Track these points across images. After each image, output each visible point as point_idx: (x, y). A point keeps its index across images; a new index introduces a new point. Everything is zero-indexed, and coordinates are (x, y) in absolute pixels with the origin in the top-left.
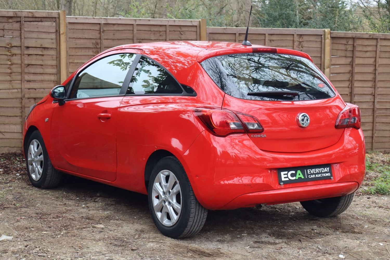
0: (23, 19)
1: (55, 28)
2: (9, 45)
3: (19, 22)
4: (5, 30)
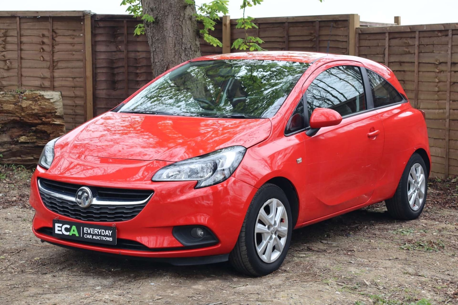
2: (438, 62)
3: (447, 35)
4: (435, 46)
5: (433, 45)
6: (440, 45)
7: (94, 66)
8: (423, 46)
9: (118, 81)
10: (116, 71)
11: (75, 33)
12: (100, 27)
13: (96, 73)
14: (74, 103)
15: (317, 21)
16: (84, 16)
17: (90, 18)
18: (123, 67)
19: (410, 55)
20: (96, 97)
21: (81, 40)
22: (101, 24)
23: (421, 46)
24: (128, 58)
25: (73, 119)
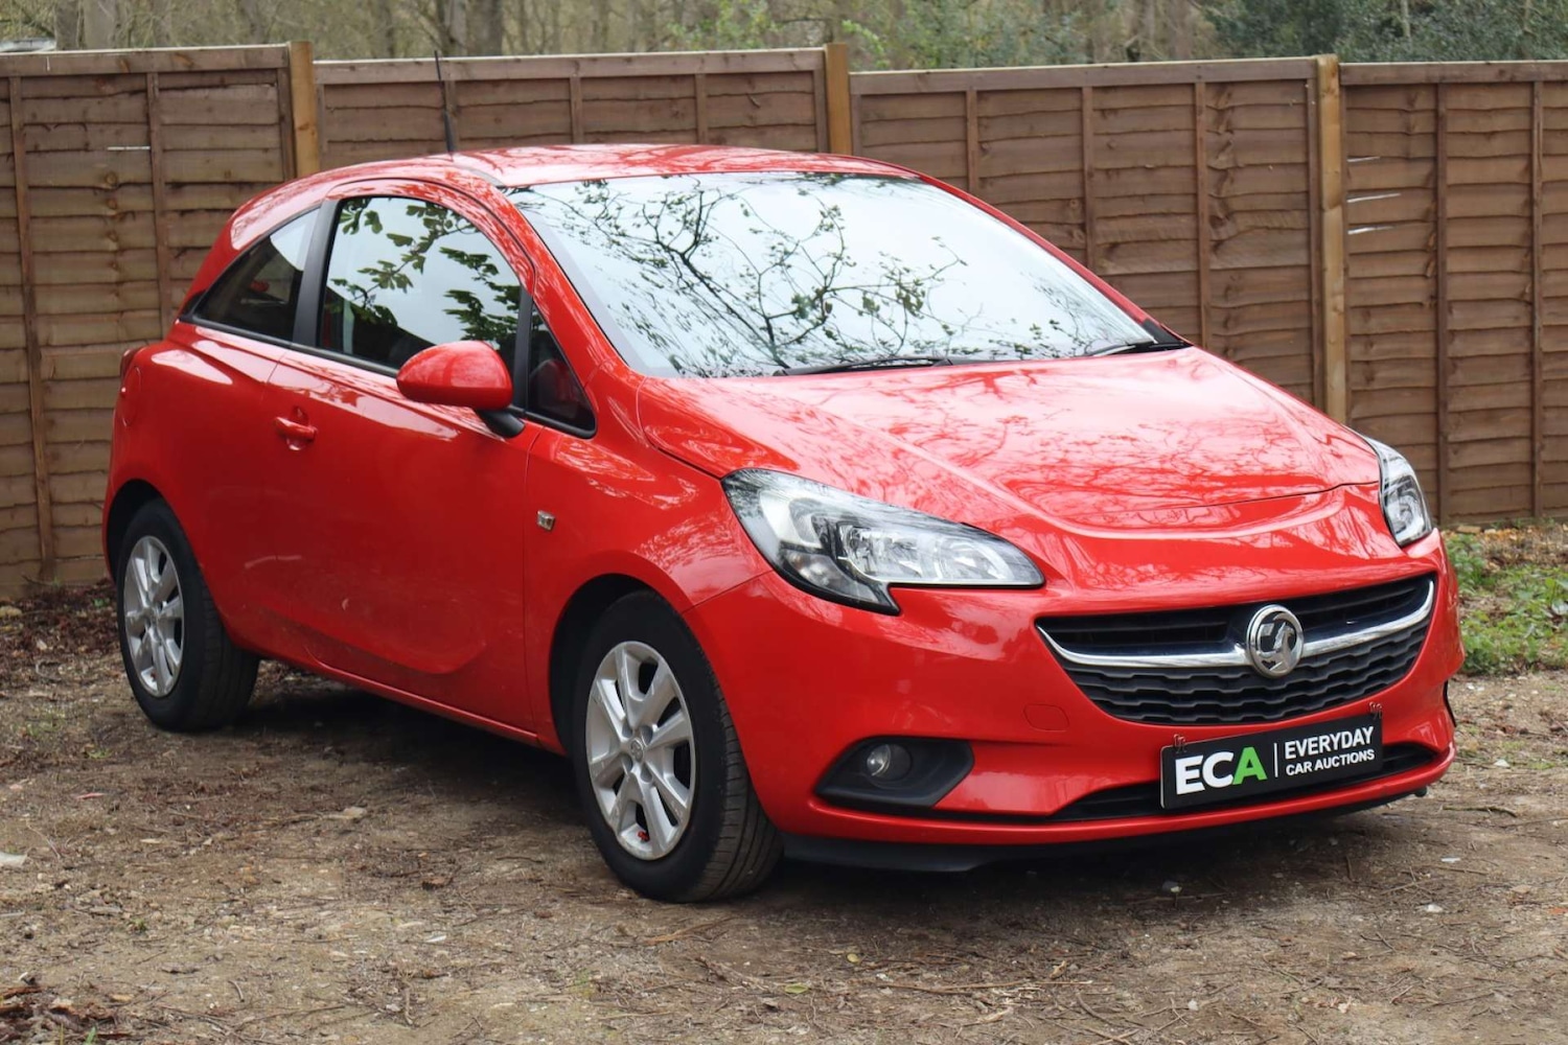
0: (156, 82)
1: (276, 107)
2: (109, 180)
3: (140, 92)
5: (83, 124)
6: (114, 126)
8: (39, 129)
23: (30, 129)
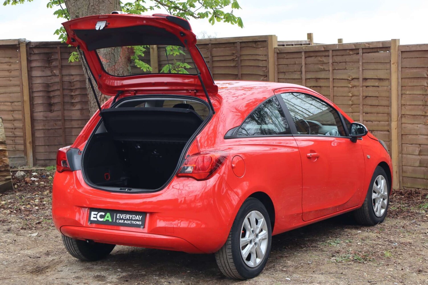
0: (361, 51)
2: (350, 77)
3: (358, 54)
4: (347, 63)
5: (345, 62)
6: (352, 63)
7: (31, 90)
8: (336, 63)
9: (54, 103)
10: (52, 94)
11: (11, 61)
12: (35, 54)
13: (33, 97)
14: (13, 125)
15: (238, 42)
16: (19, 44)
17: (25, 46)
18: (58, 90)
19: (324, 72)
20: (34, 120)
21: (17, 67)
22: (36, 51)
23: (334, 64)
24: (62, 82)
25: (12, 141)
